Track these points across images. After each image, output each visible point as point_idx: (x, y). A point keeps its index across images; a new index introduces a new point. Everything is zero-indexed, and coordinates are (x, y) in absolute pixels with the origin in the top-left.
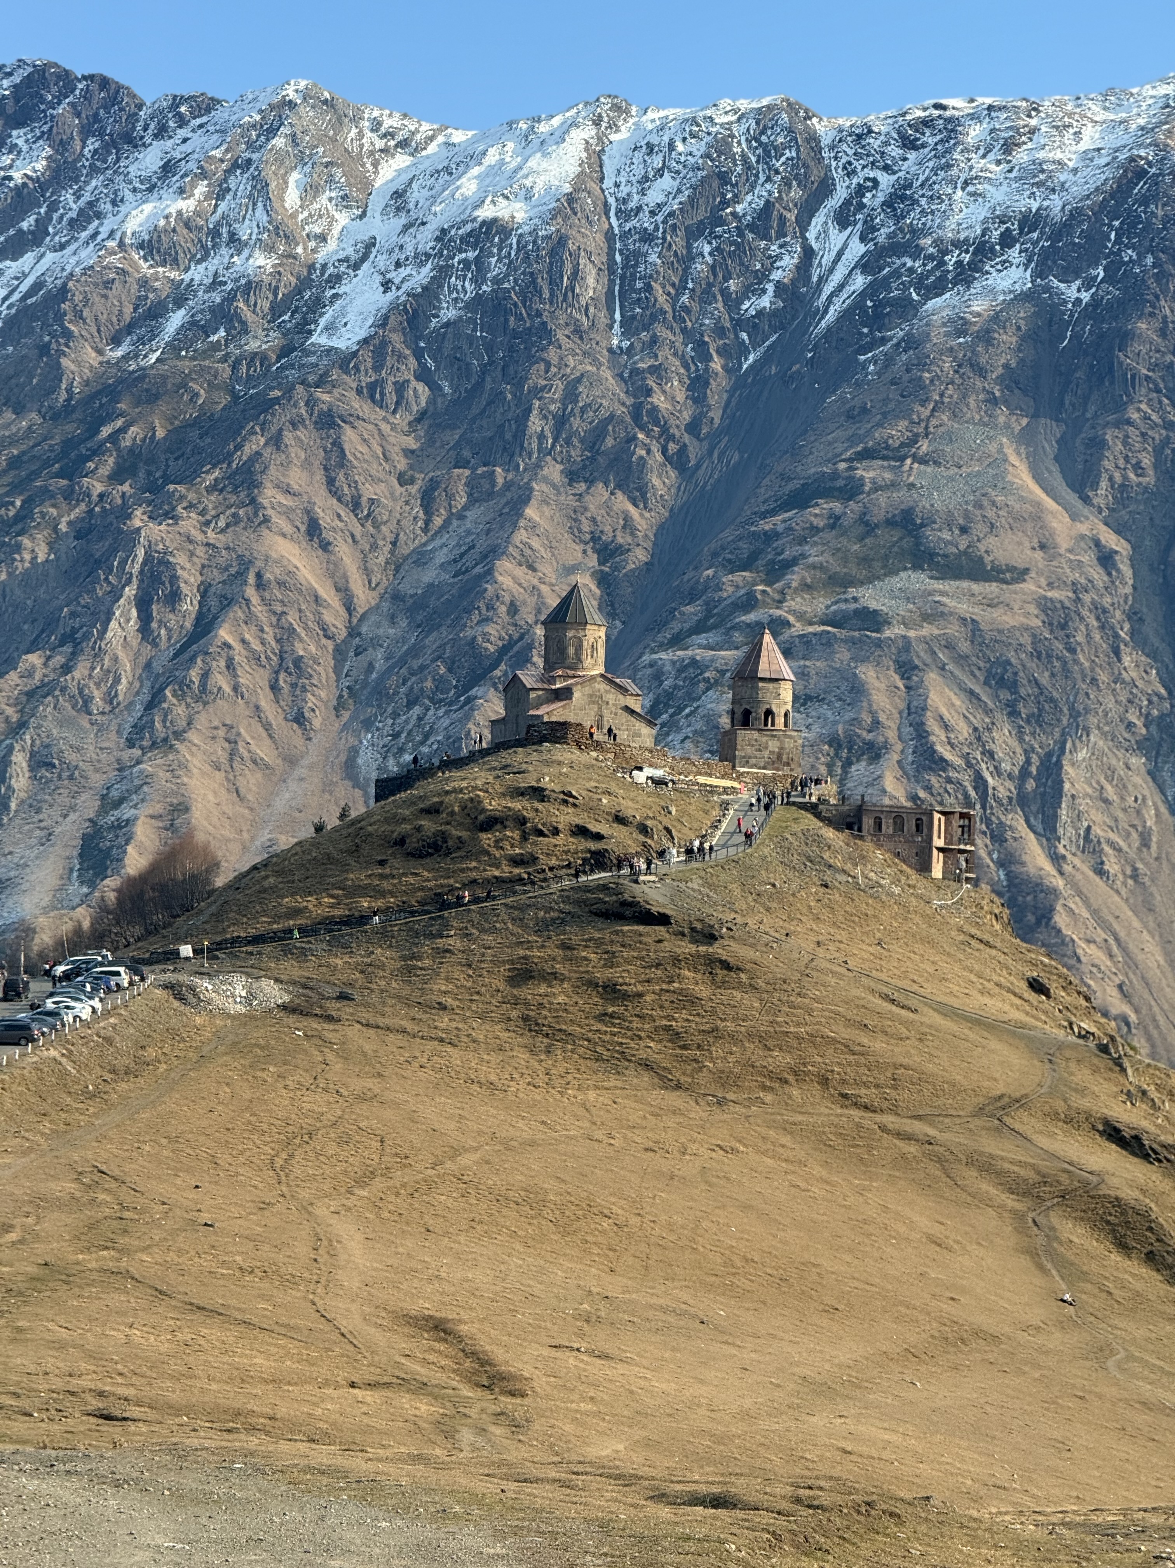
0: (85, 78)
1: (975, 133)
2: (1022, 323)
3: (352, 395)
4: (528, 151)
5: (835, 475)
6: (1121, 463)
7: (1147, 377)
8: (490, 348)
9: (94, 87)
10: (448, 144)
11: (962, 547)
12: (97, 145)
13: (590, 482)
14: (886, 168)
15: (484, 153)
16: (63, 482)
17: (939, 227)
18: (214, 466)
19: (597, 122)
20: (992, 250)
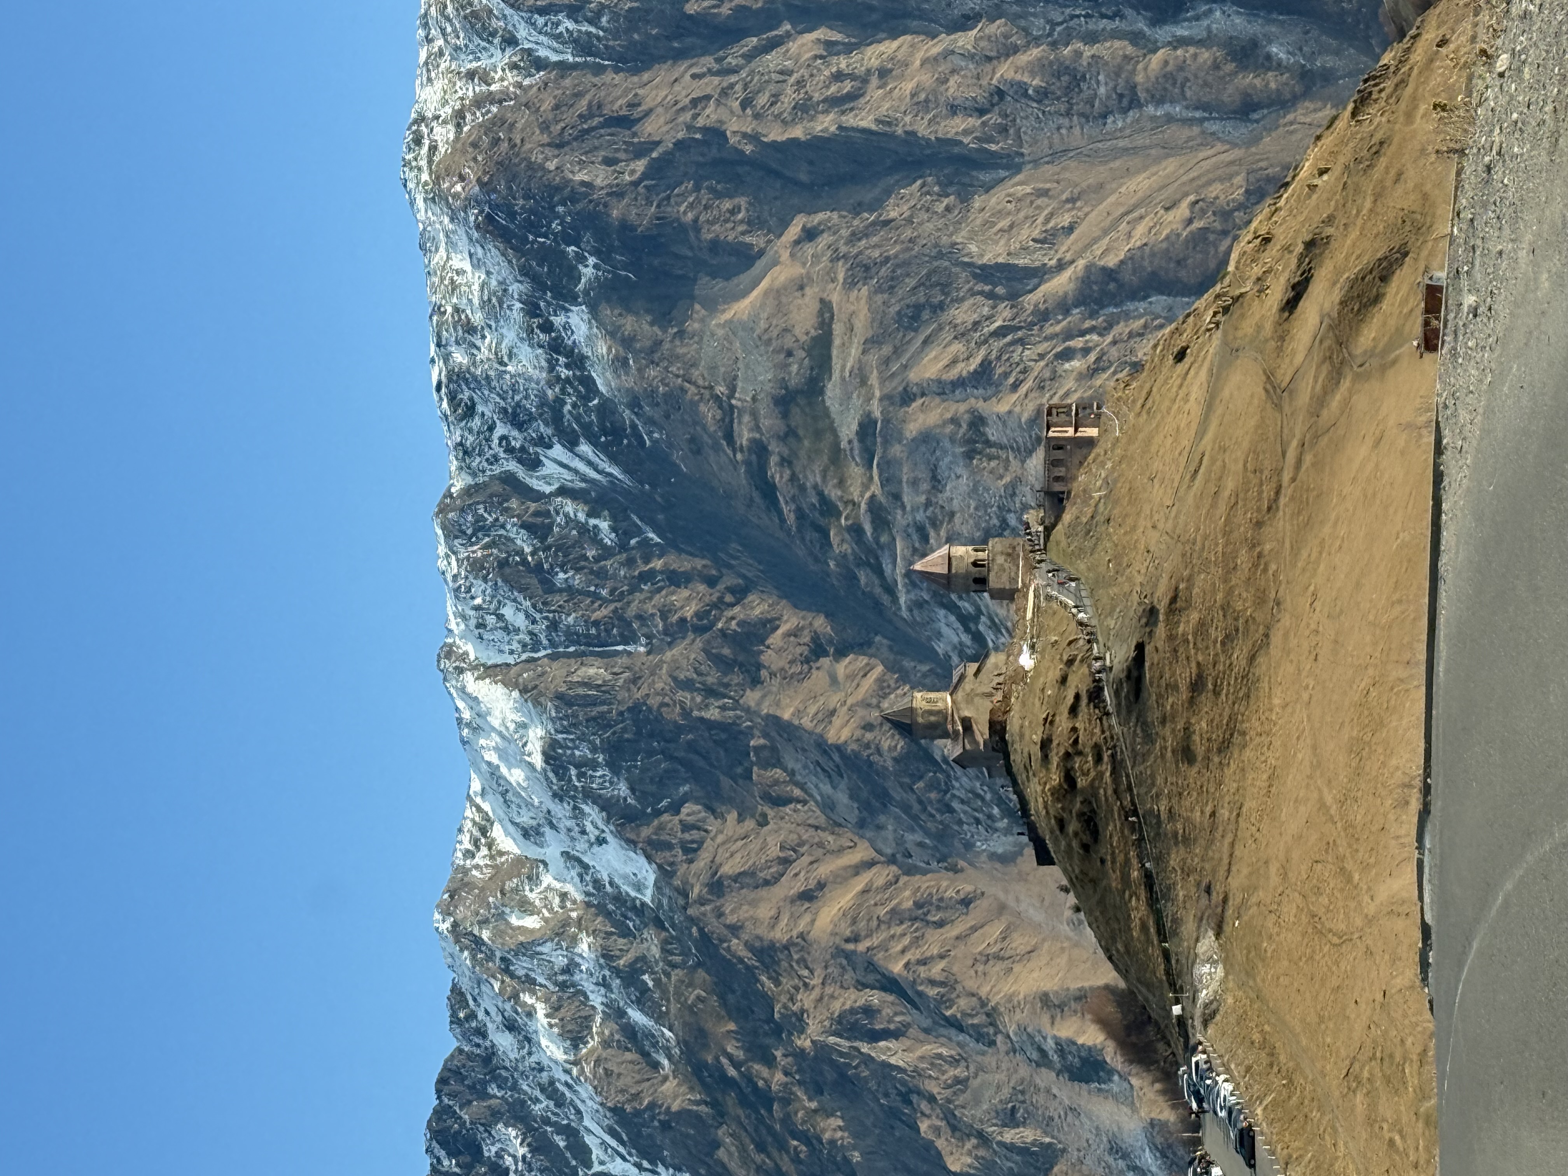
0: (439, 1098)
1: (459, 357)
2: (616, 312)
3: (694, 867)
4: (486, 728)
5: (748, 463)
6: (729, 225)
7: (658, 206)
8: (651, 753)
9: (446, 1089)
10: (483, 793)
11: (804, 354)
12: (494, 1086)
13: (759, 666)
14: (491, 429)
15: (489, 764)
16: (775, 1106)
17: (538, 383)
18: (758, 980)
19: (460, 671)
20: (556, 338)
